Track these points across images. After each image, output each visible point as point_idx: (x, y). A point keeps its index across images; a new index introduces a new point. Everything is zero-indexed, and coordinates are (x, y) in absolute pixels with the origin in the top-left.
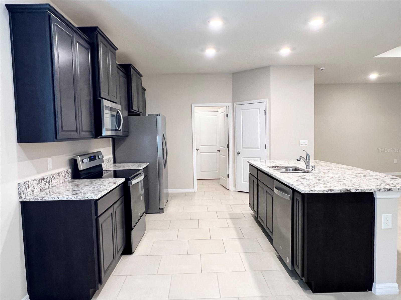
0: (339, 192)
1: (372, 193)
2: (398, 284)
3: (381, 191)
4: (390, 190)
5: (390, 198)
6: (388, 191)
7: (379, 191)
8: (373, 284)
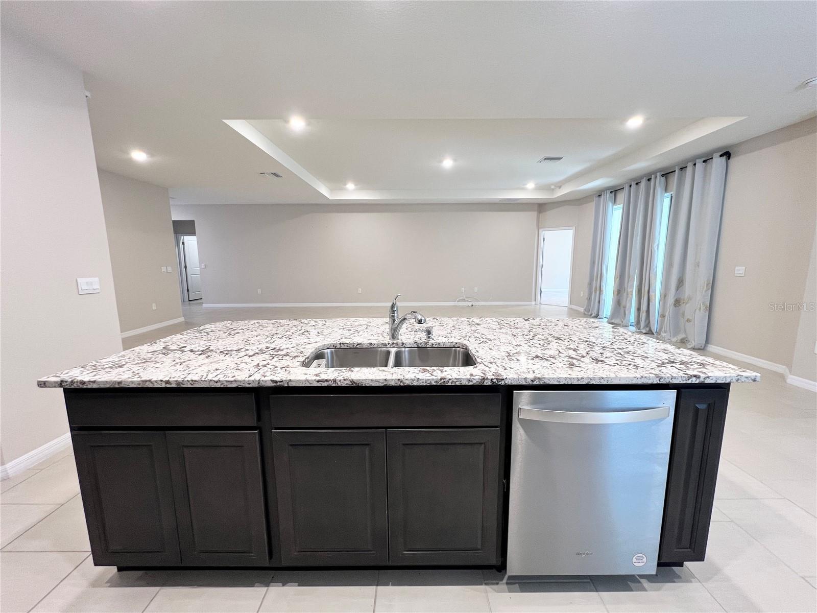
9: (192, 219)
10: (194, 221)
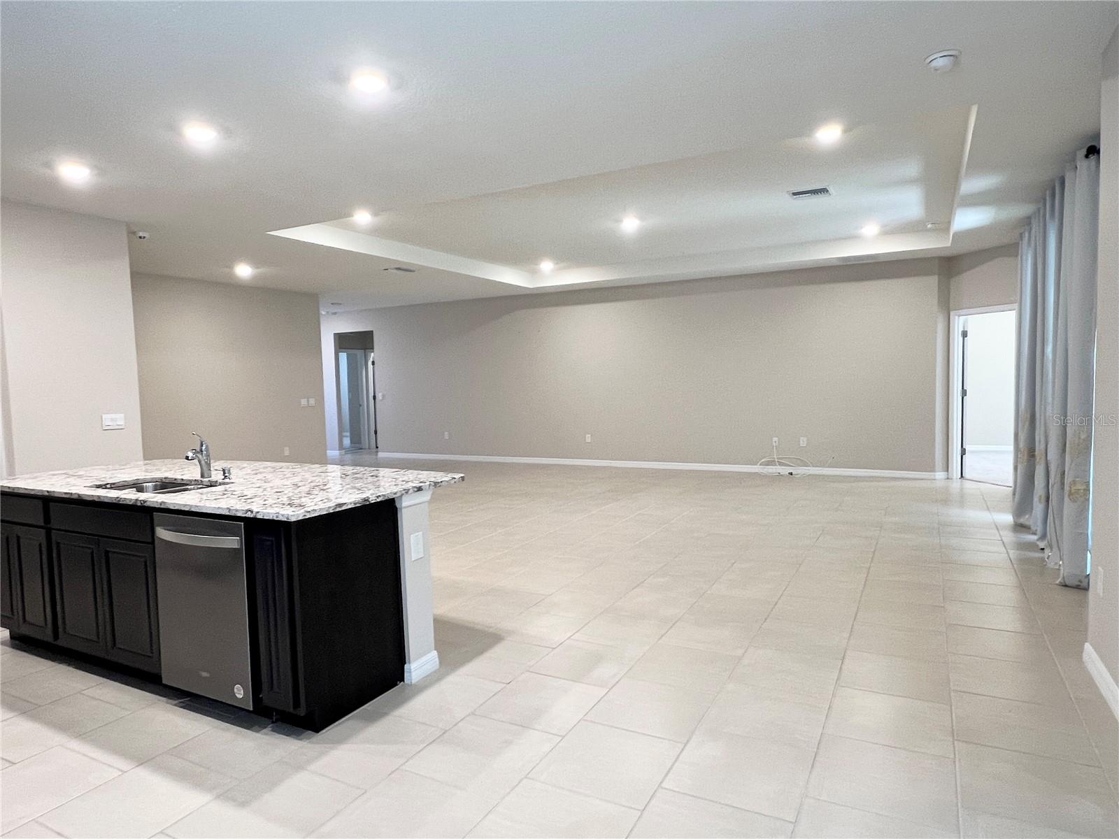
0: (352, 506)
1: (392, 501)
2: (438, 652)
3: (411, 491)
4: (420, 489)
5: (420, 503)
6: (418, 491)
7: (407, 493)
8: (405, 668)
9: (371, 330)
10: (372, 331)
